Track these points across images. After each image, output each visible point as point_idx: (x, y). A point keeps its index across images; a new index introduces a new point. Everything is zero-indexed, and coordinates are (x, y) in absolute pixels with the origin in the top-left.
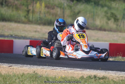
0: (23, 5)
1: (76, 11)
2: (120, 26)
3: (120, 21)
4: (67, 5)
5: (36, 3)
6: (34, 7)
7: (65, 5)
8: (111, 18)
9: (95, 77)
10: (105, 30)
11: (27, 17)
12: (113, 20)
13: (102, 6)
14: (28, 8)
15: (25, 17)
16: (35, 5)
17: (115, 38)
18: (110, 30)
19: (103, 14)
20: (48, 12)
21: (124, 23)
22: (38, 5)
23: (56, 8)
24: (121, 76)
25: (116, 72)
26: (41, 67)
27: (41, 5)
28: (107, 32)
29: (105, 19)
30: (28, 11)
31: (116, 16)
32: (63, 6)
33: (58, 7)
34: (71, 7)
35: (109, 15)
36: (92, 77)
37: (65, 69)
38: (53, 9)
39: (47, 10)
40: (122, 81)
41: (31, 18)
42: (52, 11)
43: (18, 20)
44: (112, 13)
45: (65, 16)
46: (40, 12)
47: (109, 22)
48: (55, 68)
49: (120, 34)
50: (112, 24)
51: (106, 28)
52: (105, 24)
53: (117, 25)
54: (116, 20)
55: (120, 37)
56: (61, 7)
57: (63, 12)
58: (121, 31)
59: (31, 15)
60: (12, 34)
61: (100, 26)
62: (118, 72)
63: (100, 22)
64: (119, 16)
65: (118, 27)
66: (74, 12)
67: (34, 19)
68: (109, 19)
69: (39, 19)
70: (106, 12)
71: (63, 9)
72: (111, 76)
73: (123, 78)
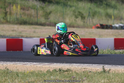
2: (87, 23)
3: (86, 18)
6: (11, 9)
8: (78, 16)
9: (60, 70)
10: (73, 27)
11: (5, 18)
12: (80, 18)
13: (71, 7)
17: (83, 33)
18: (78, 27)
19: (72, 13)
21: (89, 20)
23: (30, 9)
24: (84, 68)
27: (17, 8)
28: (75, 29)
29: (73, 17)
30: (6, 13)
31: (82, 14)
32: (36, 8)
35: (77, 13)
36: (57, 70)
38: (28, 10)
40: (84, 72)
42: (27, 12)
44: (79, 12)
45: (39, 16)
47: (77, 20)
49: (86, 30)
50: (79, 21)
51: (75, 25)
52: (74, 21)
53: (84, 22)
54: (83, 18)
55: (87, 32)
56: (34, 9)
57: (37, 13)
58: (87, 28)
61: (69, 24)
62: (81, 64)
63: (70, 20)
64: (86, 14)
65: (85, 24)
66: (47, 12)
67: (11, 20)
68: (77, 17)
70: (74, 12)
72: (75, 69)
73: (86, 69)
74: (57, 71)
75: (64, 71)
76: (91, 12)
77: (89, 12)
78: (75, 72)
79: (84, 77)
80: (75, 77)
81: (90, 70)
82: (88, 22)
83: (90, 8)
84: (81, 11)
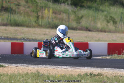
0: (34, 11)
1: (80, 16)
3: (118, 23)
4: (72, 11)
5: (45, 10)
6: (43, 13)
7: (70, 10)
8: (110, 21)
9: (91, 74)
10: (105, 32)
11: (37, 22)
12: (112, 22)
13: (103, 11)
14: (37, 14)
15: (35, 22)
16: (43, 11)
17: (114, 38)
18: (110, 31)
19: (104, 17)
20: (55, 17)
21: (121, 24)
22: (46, 11)
23: (62, 13)
24: (115, 72)
25: (111, 69)
26: (44, 66)
27: (49, 11)
28: (107, 33)
29: (105, 22)
30: (38, 17)
31: (114, 19)
32: (68, 12)
33: (64, 12)
34: (75, 12)
35: (108, 18)
36: (88, 74)
37: (66, 67)
38: (60, 14)
39: (54, 15)
40: (115, 76)
41: (40, 23)
42: (59, 16)
43: (30, 25)
44: (111, 17)
45: (70, 20)
46: (48, 17)
47: (109, 24)
48: (57, 66)
49: (118, 34)
50: (111, 26)
51: (107, 30)
52: (105, 26)
53: (116, 27)
54: (115, 22)
55: (118, 37)
56: (66, 13)
57: (69, 17)
58: (119, 32)
59: (40, 20)
60: (24, 37)
61: (101, 28)
63: (101, 25)
64: (117, 19)
65: (117, 28)
66: (78, 17)
67: (43, 24)
68: (108, 22)
69: (47, 23)
70: (106, 16)
71: (68, 14)
72: (106, 73)
73: (117, 74)
74: (88, 76)
75: (95, 75)
76: (123, 17)
77: (121, 17)
78: (106, 76)
79: (115, 81)
80: (106, 81)
81: (122, 75)
82: (120, 27)
83: (122, 13)
84: (113, 15)
